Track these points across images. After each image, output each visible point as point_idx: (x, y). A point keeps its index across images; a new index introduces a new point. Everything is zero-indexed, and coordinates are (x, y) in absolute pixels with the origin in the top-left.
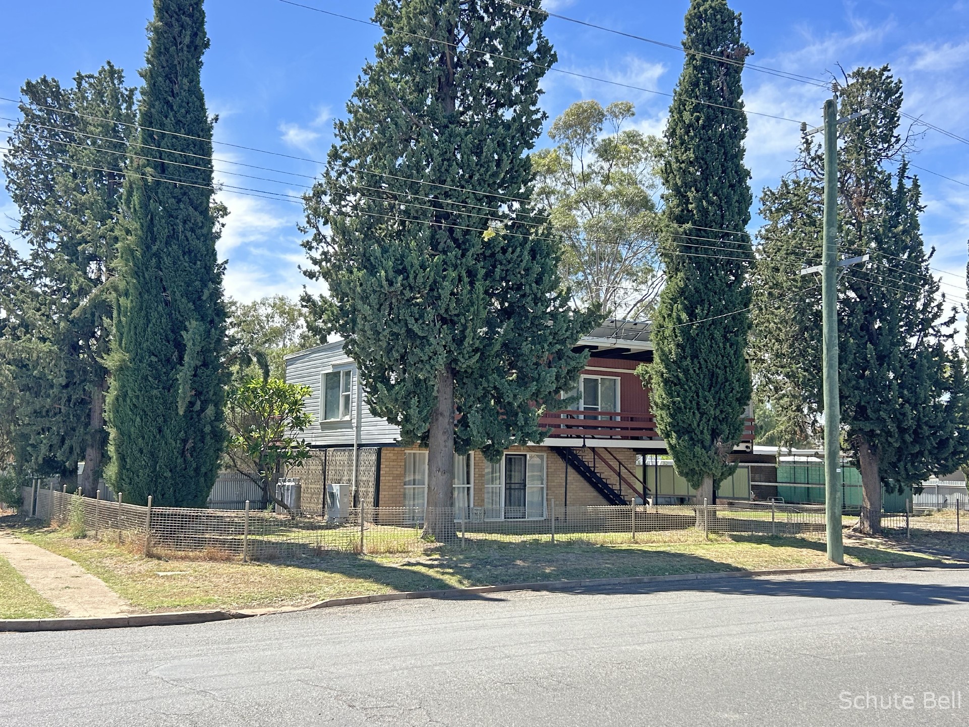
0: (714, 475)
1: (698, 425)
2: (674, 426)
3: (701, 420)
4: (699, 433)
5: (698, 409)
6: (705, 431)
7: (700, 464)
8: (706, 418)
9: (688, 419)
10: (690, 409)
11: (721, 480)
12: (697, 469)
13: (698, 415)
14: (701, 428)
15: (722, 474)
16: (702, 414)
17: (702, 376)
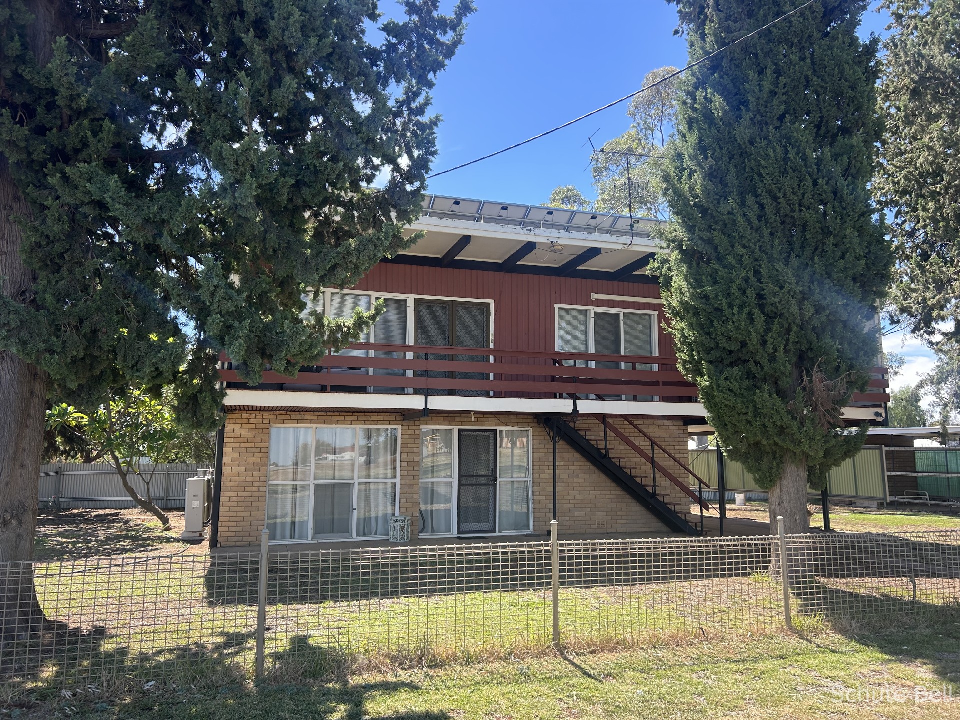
0: (807, 456)
1: (764, 343)
2: (708, 351)
3: (768, 330)
4: (765, 362)
5: (762, 307)
6: (780, 354)
7: (771, 431)
8: (782, 326)
9: (738, 328)
10: (741, 307)
11: (825, 467)
12: (764, 442)
13: (760, 318)
14: (770, 348)
15: (827, 453)
16: (770, 318)
17: (766, 232)
